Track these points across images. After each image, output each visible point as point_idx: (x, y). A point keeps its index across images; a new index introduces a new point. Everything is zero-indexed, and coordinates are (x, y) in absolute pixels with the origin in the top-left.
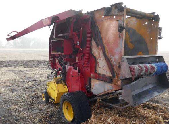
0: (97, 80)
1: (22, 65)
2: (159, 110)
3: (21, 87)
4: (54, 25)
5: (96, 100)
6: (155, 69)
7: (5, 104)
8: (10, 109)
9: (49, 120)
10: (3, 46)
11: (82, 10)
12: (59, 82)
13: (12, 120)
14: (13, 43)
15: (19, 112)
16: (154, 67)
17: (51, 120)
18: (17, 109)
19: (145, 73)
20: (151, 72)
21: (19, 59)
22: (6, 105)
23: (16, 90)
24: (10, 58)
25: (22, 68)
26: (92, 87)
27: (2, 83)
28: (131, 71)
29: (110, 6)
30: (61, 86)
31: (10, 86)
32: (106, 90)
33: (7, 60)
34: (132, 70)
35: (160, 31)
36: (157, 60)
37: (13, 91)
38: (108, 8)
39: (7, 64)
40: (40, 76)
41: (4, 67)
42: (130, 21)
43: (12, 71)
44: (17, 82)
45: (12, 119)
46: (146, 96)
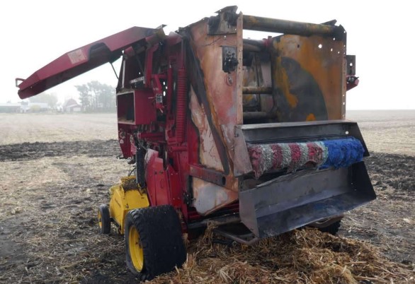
0: (202, 181)
1: (87, 151)
2: (359, 253)
3: (66, 199)
4: (124, 59)
5: (206, 227)
6: (323, 153)
7: (20, 233)
8: (26, 244)
9: (96, 268)
10: (58, 108)
11: (164, 26)
12: (132, 185)
13: (22, 265)
14: (81, 101)
15: (42, 250)
16: (320, 149)
17: (102, 269)
18: (39, 244)
19: (293, 163)
20: (313, 160)
21: (86, 137)
22: (21, 235)
23: (53, 205)
24: (66, 136)
25: (84, 159)
26: (195, 196)
27: (30, 190)
28: (252, 159)
29: (217, 14)
30: (134, 194)
31: (43, 198)
32: (218, 203)
33: (58, 141)
34: (254, 155)
35: (351, 65)
36: (347, 133)
37: (46, 207)
38: (212, 18)
39: (54, 150)
40: (117, 175)
41: (46, 155)
42: (289, 43)
43: (61, 164)
44: (62, 189)
45: (23, 263)
46: (302, 217)
